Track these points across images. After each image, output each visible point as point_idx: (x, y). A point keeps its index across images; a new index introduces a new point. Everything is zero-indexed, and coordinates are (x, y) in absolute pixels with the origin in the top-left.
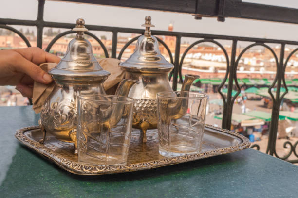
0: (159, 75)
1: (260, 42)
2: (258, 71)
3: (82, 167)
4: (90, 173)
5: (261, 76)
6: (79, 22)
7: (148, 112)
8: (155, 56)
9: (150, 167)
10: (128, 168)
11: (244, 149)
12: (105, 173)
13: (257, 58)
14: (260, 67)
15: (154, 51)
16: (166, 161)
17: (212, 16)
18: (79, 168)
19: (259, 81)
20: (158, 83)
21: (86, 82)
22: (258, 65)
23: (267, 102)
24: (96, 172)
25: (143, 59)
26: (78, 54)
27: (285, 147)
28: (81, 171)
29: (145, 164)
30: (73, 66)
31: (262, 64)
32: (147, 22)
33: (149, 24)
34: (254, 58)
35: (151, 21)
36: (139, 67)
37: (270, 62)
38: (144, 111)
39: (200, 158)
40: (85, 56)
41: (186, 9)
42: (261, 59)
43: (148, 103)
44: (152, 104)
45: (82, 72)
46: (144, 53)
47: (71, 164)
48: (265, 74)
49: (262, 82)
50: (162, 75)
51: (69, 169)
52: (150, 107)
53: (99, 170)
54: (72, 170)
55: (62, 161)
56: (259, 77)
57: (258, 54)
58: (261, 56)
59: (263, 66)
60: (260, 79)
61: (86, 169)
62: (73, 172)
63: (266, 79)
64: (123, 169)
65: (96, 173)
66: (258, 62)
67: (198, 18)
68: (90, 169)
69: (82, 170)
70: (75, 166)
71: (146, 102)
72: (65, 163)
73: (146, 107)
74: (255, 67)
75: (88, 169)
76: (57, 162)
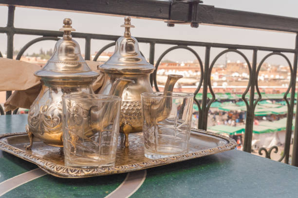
0: (141, 76)
1: (232, 48)
2: (221, 85)
3: (67, 170)
4: (77, 176)
5: (224, 90)
6: (66, 22)
7: (131, 114)
8: (135, 57)
9: (139, 168)
10: (117, 169)
11: (232, 149)
12: (93, 175)
13: (219, 73)
14: (223, 81)
15: (134, 52)
16: (155, 162)
17: (186, 22)
18: (64, 171)
19: (222, 95)
20: (139, 84)
21: (76, 84)
22: (221, 79)
23: (230, 116)
24: (83, 174)
25: (123, 60)
26: (66, 55)
27: (260, 154)
28: (66, 174)
29: (134, 165)
30: (61, 67)
31: (224, 79)
32: (127, 22)
33: (128, 24)
34: (217, 73)
35: (131, 21)
36: (120, 69)
37: (232, 77)
38: (126, 114)
39: (189, 158)
40: (74, 57)
41: (160, 15)
42: (223, 74)
43: (130, 106)
44: (134, 106)
45: (70, 73)
46: (124, 54)
47: (55, 167)
48: (227, 89)
49: (225, 97)
50: (143, 76)
51: (53, 173)
52: (133, 109)
53: (86, 173)
54: (56, 173)
55: (45, 165)
56: (221, 91)
57: (221, 69)
58: (223, 71)
59: (226, 81)
60: (223, 94)
61: (72, 172)
62: (57, 176)
63: (228, 94)
64: (111, 170)
65: (83, 176)
66: (220, 76)
67: (171, 25)
68: (76, 172)
69: (68, 173)
70: (60, 169)
71: (128, 105)
72: (48, 167)
73: (128, 109)
74: (218, 82)
75: (74, 171)
76: (40, 166)
